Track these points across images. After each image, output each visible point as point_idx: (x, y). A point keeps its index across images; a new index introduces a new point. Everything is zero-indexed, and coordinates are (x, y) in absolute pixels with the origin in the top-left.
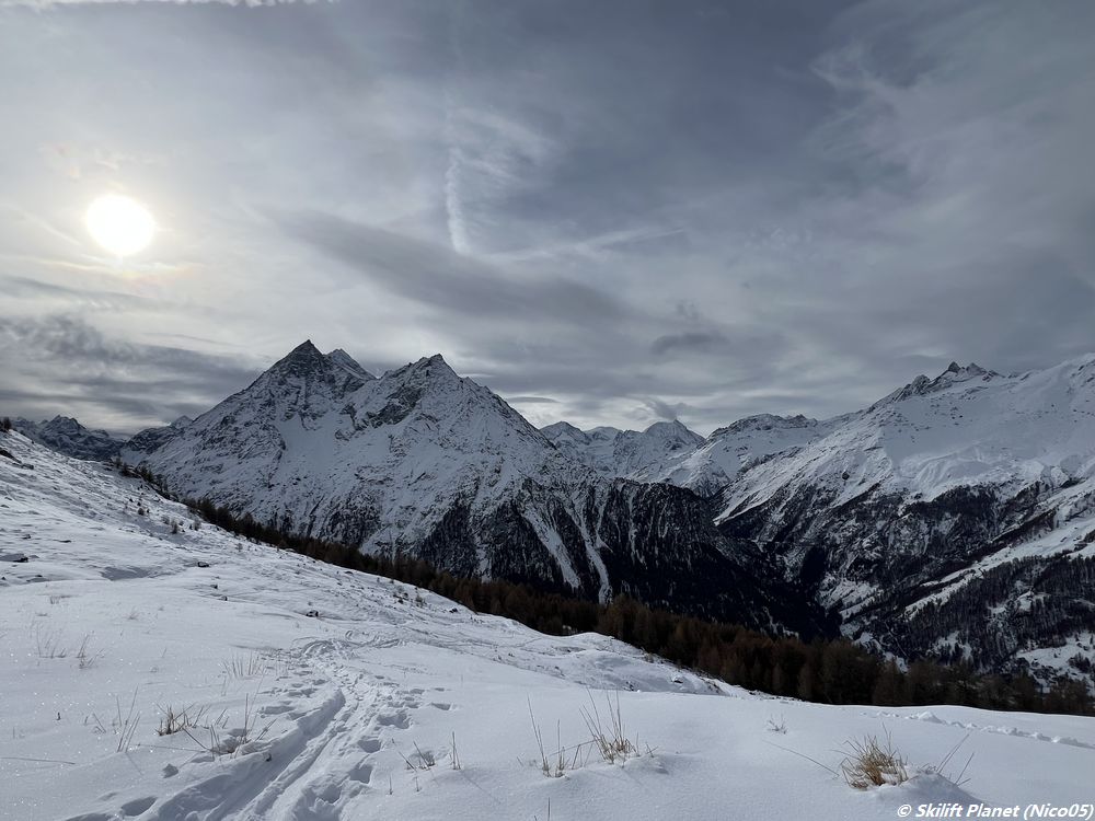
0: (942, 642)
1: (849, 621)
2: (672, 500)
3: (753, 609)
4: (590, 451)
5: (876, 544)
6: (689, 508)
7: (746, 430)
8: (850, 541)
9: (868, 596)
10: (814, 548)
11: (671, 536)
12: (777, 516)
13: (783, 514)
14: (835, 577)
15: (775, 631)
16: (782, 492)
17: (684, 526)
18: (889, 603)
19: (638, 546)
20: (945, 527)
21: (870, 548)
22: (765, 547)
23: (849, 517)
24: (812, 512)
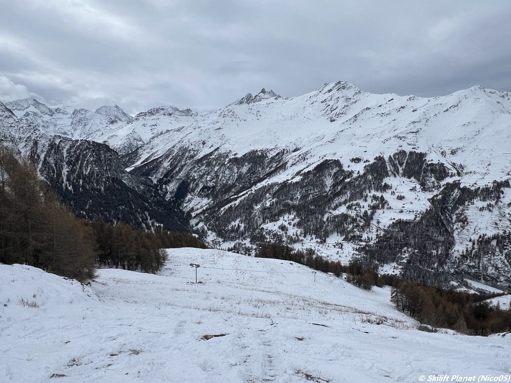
0: (233, 223)
1: (195, 217)
2: (93, 151)
3: (139, 213)
4: (53, 121)
5: (213, 178)
6: (105, 156)
7: (157, 114)
8: (201, 177)
9: (206, 205)
10: (183, 182)
11: (92, 173)
12: (166, 164)
13: (170, 163)
14: (192, 196)
15: (150, 224)
16: (170, 151)
17: (101, 167)
18: (214, 207)
19: (68, 179)
20: (244, 170)
21: (210, 181)
22: (158, 181)
23: (203, 165)
24: (185, 162)
